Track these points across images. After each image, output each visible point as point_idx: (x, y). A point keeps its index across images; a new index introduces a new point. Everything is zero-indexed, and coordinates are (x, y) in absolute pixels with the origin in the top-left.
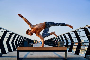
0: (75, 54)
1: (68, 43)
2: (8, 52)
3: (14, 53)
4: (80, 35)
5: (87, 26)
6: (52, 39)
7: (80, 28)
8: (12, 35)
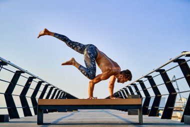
2: (23, 116)
5: (184, 53)
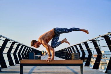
0: (94, 68)
1: (85, 55)
3: (17, 67)
4: (99, 45)
5: (109, 33)
6: (65, 50)
7: (99, 36)
8: (14, 45)
